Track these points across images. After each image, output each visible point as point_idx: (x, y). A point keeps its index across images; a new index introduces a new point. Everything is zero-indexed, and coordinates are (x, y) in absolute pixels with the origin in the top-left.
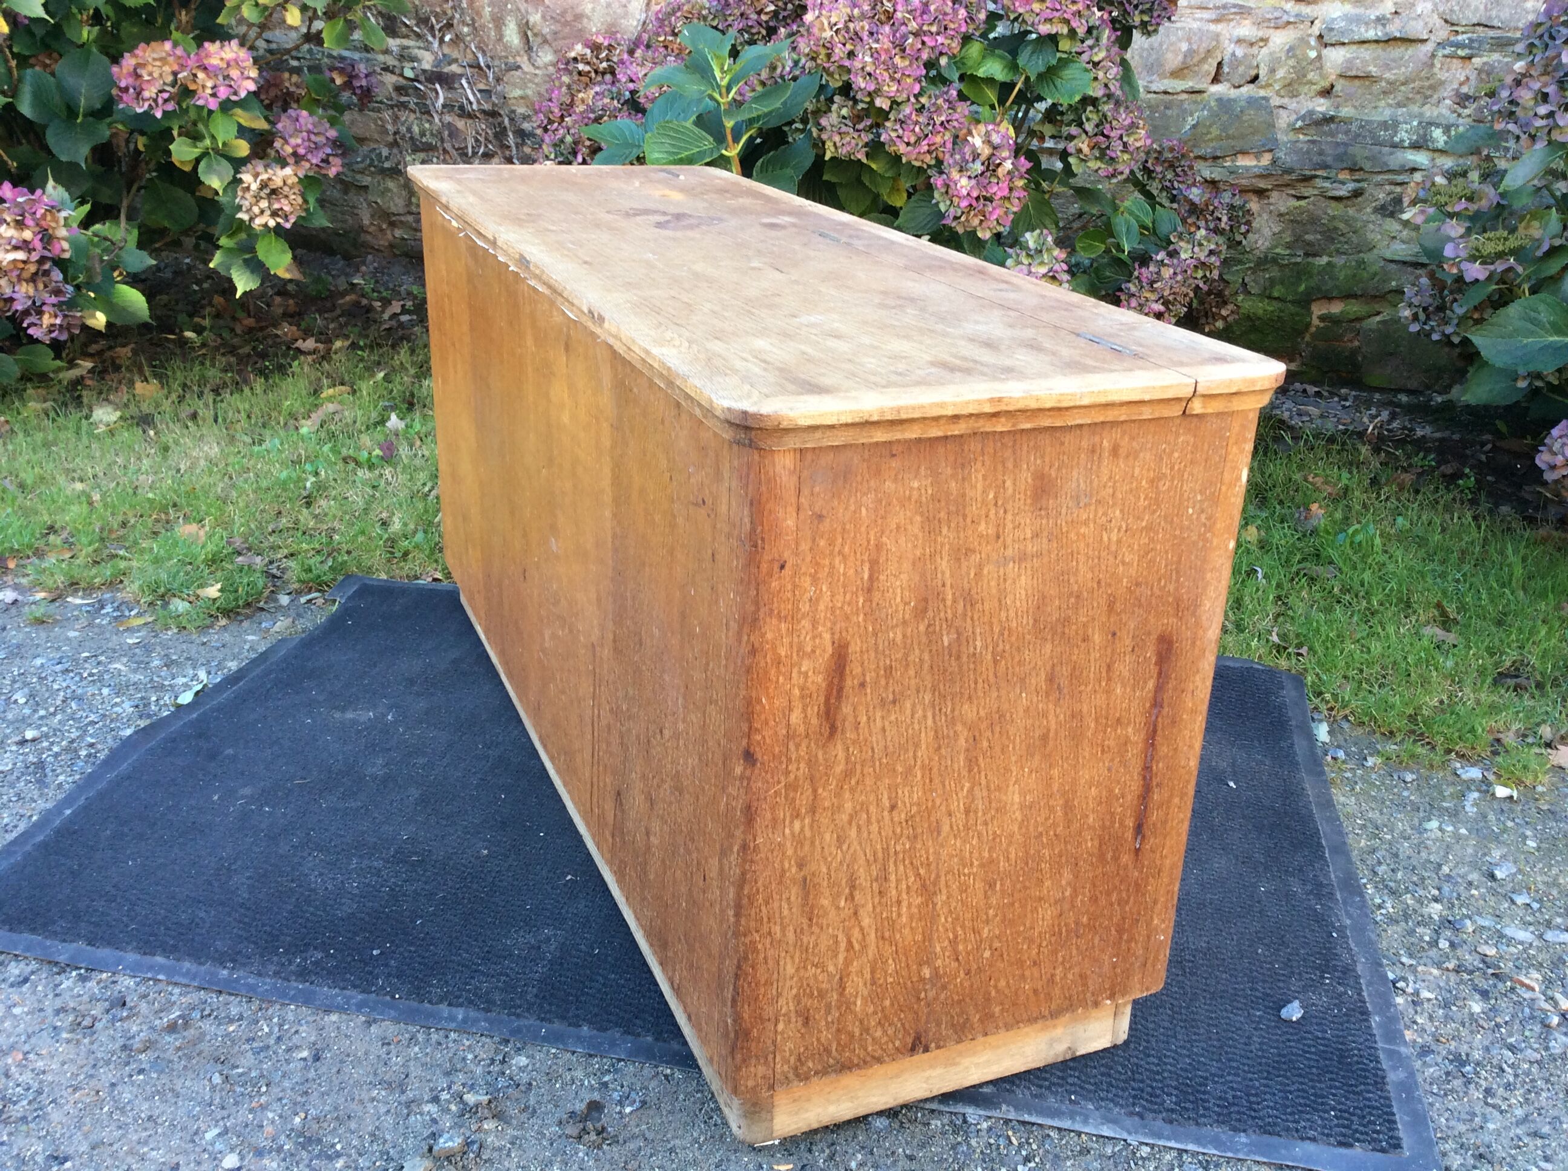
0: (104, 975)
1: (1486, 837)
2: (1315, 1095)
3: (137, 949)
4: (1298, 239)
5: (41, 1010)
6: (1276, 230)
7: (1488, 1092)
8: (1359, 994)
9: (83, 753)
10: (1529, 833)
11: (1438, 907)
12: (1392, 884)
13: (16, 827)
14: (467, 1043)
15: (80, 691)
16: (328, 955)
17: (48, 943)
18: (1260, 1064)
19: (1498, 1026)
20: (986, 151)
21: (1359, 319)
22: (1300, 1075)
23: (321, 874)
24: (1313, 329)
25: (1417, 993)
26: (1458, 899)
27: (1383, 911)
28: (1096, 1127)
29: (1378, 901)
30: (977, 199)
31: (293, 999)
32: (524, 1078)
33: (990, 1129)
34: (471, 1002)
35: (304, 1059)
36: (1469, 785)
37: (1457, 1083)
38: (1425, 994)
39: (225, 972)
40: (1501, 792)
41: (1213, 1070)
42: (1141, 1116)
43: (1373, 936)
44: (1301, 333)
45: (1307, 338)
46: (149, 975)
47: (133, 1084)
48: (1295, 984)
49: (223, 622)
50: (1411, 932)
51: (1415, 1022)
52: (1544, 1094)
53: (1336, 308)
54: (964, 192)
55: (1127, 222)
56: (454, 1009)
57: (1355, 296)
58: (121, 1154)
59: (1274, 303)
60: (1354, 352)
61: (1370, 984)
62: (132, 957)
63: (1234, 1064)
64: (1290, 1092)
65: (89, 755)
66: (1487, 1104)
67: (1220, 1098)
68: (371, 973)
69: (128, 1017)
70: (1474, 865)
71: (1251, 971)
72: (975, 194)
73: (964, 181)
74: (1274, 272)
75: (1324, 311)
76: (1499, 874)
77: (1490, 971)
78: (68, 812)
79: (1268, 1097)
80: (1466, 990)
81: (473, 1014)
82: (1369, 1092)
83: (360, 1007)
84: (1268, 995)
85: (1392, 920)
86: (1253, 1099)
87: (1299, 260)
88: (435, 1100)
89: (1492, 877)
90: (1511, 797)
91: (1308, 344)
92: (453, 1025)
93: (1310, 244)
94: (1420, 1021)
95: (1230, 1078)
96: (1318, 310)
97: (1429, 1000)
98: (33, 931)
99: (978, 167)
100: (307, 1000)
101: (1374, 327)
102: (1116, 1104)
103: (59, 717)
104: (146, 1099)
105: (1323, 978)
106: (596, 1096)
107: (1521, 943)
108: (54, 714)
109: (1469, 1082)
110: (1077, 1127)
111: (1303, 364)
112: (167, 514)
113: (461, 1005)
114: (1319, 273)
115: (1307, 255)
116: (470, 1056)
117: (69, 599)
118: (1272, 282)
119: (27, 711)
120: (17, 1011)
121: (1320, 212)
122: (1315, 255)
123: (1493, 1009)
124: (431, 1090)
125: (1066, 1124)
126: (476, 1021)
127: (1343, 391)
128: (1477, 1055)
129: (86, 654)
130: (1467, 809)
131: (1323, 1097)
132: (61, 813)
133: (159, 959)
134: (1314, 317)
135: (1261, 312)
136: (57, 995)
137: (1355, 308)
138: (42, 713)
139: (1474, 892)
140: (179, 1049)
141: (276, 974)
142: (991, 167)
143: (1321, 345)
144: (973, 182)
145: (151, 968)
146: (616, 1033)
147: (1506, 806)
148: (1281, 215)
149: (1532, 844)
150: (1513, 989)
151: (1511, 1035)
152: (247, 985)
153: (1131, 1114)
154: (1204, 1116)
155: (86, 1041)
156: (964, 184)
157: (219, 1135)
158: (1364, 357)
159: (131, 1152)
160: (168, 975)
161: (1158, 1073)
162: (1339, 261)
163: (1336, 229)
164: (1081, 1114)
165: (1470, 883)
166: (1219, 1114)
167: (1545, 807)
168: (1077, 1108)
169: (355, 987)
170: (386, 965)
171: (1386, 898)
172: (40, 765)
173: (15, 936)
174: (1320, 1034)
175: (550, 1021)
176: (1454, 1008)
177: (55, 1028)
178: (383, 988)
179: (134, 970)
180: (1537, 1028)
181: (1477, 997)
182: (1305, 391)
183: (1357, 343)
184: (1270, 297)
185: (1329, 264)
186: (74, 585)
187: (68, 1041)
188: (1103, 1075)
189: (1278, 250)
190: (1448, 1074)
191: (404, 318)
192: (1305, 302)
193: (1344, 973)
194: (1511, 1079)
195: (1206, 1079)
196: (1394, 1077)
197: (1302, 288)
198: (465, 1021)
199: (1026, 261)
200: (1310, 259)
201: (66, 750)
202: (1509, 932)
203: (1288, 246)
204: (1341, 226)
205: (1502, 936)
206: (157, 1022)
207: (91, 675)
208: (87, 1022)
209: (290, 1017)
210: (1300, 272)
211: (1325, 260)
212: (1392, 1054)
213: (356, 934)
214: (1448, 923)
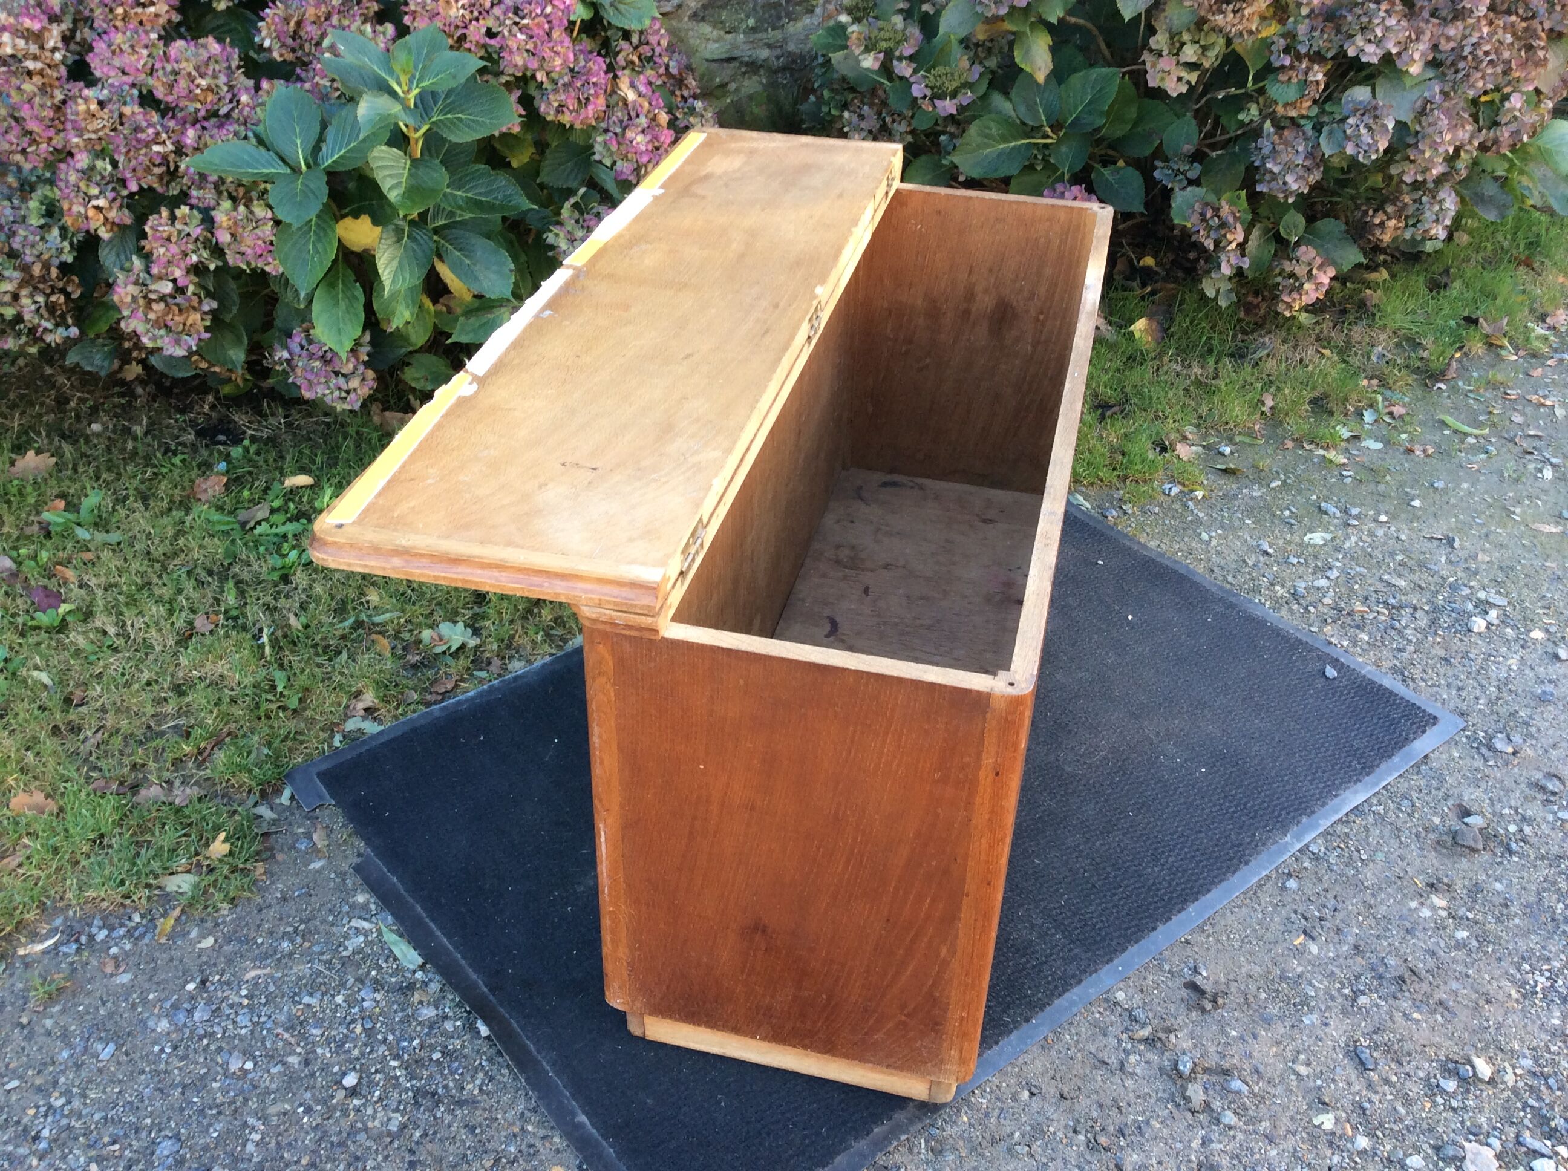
1: (1229, 529)
7: (1423, 679)
9: (435, 1057)
10: (1238, 516)
11: (1278, 588)
19: (1382, 641)
20: (646, 104)
26: (1276, 577)
32: (1138, 1002)
36: (1181, 498)
40: (1198, 495)
49: (260, 869)
50: (1292, 611)
54: (642, 147)
70: (1252, 551)
77: (1343, 613)
80: (1349, 629)
85: (1276, 609)
88: (1127, 1052)
90: (1204, 496)
99: (643, 121)
103: (322, 1050)
106: (1180, 980)
107: (1328, 588)
119: (276, 1069)
123: (1369, 633)
124: (1116, 1049)
128: (1397, 663)
130: (1200, 515)
138: (294, 1059)
139: (1275, 569)
142: (651, 117)
144: (648, 137)
147: (1209, 503)
150: (1361, 616)
151: (1392, 643)
165: (1267, 564)
172: (423, 1094)
176: (1359, 643)
180: (1394, 632)
181: (1357, 630)
194: (1420, 666)
201: (408, 1066)
202: (1316, 584)
205: (1318, 589)
214: (1296, 595)
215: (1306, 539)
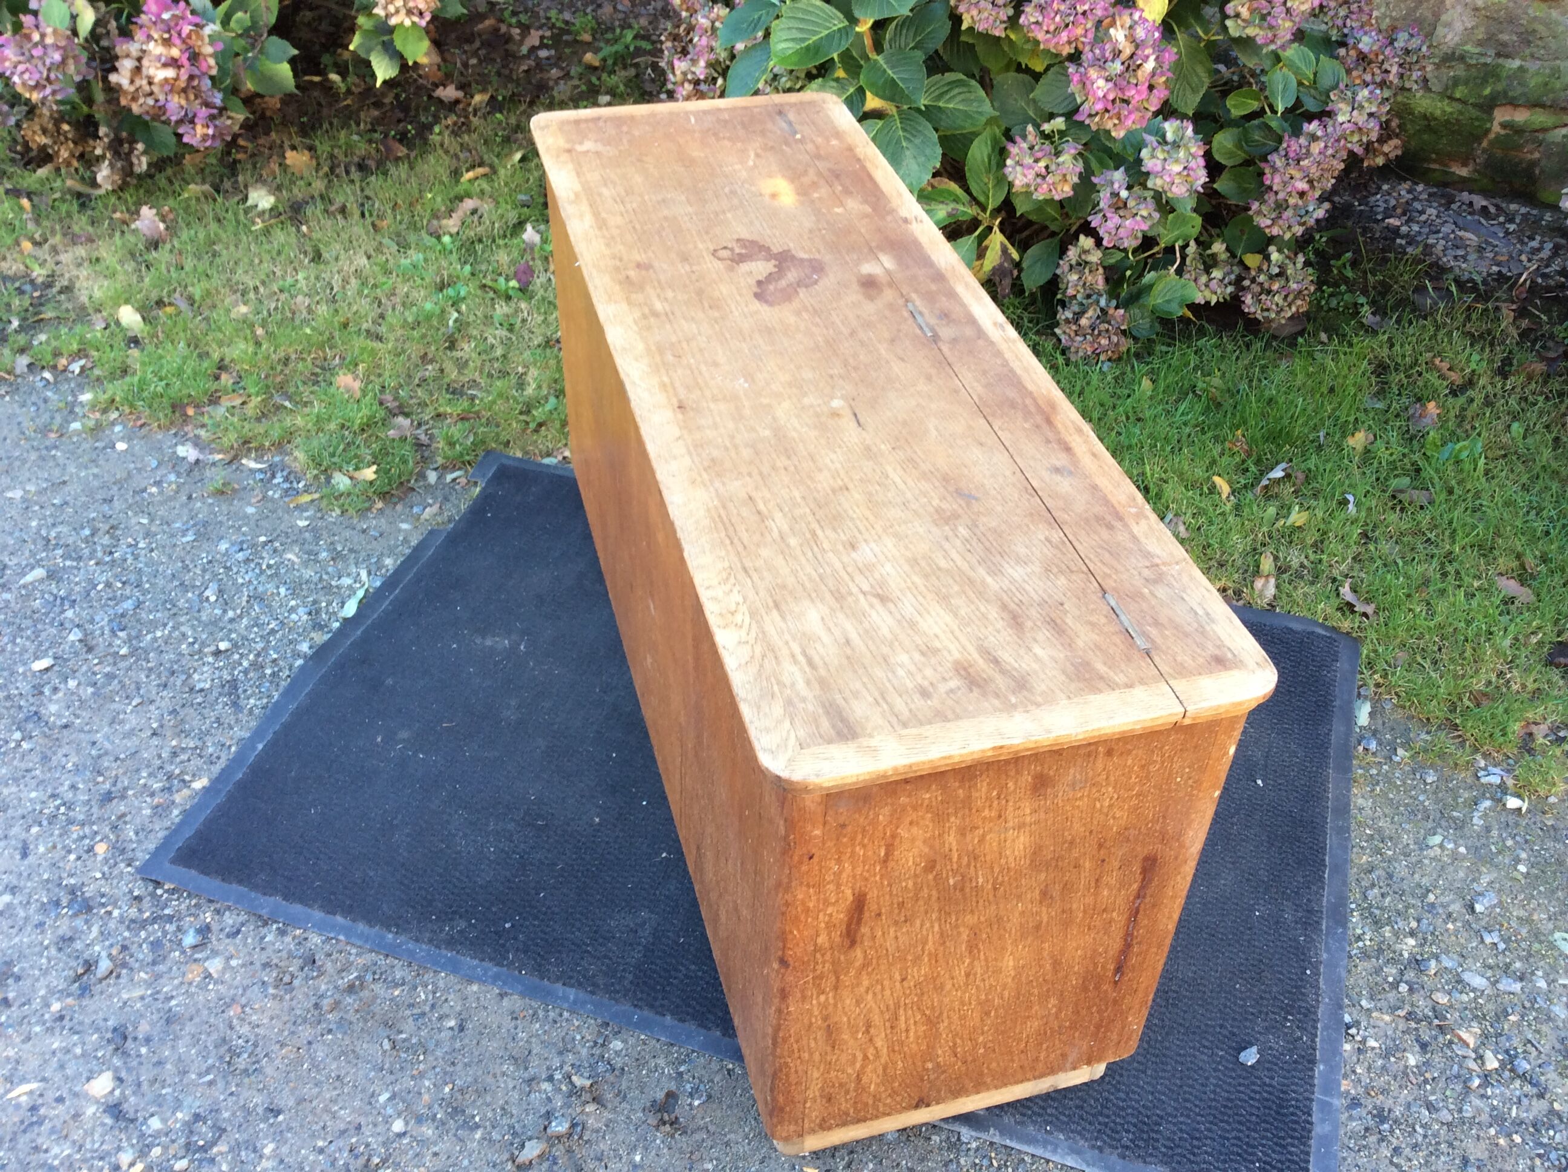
0: (298, 932)
1: (1481, 856)
2: (1247, 1144)
3: (322, 907)
4: (1490, 39)
5: (252, 963)
6: (1469, 26)
7: (1397, 1151)
8: (1313, 1041)
9: (268, 671)
10: (1524, 855)
11: (1411, 942)
12: (1377, 912)
13: (218, 758)
14: (576, 1023)
15: (260, 589)
16: (470, 925)
17: (253, 895)
18: (1210, 1107)
19: (1426, 1081)
20: (1128, 51)
21: (1545, 130)
22: (1240, 1123)
23: (465, 835)
24: (1492, 136)
25: (1364, 1041)
26: (1432, 934)
27: (1361, 944)
28: (1062, 1157)
29: (1359, 931)
30: (1114, 101)
31: (443, 968)
32: (618, 1062)
33: (977, 1149)
34: (580, 984)
35: (451, 1029)
36: (1486, 790)
37: (1373, 1139)
38: (1372, 1043)
39: (390, 936)
40: (1513, 803)
41: (1169, 1110)
42: (1101, 1149)
43: (1344, 974)
44: (1478, 139)
45: (1485, 144)
46: (332, 935)
47: (324, 1042)
48: (1260, 1024)
49: (380, 505)
50: (1378, 971)
51: (1354, 1072)
52: (1443, 1158)
53: (1521, 116)
54: (1100, 94)
55: (1285, 78)
56: (568, 989)
57: (1543, 106)
58: (318, 1111)
59: (1454, 104)
60: (1533, 164)
61: (1326, 1028)
62: (318, 914)
63: (1188, 1105)
64: (1228, 1139)
65: (273, 674)
66: (1391, 1162)
67: (1169, 1139)
68: (503, 946)
69: (318, 977)
70: (1460, 893)
71: (1225, 1006)
72: (1111, 97)
73: (1101, 83)
74: (1459, 71)
75: (1508, 118)
76: (1479, 908)
77: (1436, 1022)
78: (260, 746)
79: (1208, 1142)
80: (1409, 1039)
81: (582, 995)
82: (1293, 1145)
83: (495, 978)
84: (1234, 1034)
85: (1365, 955)
86: (1195, 1143)
87: (1489, 60)
88: (550, 1078)
89: (1471, 909)
90: (1520, 809)
91: (1484, 151)
92: (566, 1005)
93: (1504, 45)
94: (1359, 1071)
95: (1181, 1119)
96: (1501, 115)
97: (1373, 1049)
98: (240, 882)
99: (1117, 67)
100: (454, 968)
101: (1559, 139)
102: (1083, 1137)
103: (245, 621)
104: (335, 1059)
105: (1286, 1019)
106: (673, 1086)
107: (1474, 990)
108: (241, 617)
109: (1382, 1140)
110: (1048, 1155)
111: (1475, 171)
112: (324, 352)
113: (572, 986)
114: (1508, 77)
115: (1498, 55)
116: (578, 1037)
117: (244, 461)
118: (1456, 82)
119: (218, 612)
120: (234, 963)
121: (1520, 11)
122: (1507, 56)
123: (1426, 1063)
124: (548, 1069)
125: (1039, 1152)
126: (584, 1003)
127: (1513, 207)
128: (1398, 1112)
129: (263, 539)
130: (1475, 821)
131: (1254, 1147)
132: (254, 748)
133: (339, 919)
134: (1496, 123)
135: (1438, 113)
136: (263, 949)
137: (1540, 118)
138: (231, 614)
139: (1450, 926)
140: (357, 1011)
141: (431, 941)
142: (1131, 66)
143: (1499, 153)
144: (1110, 85)
145: (333, 927)
146: (691, 1026)
147: (1511, 819)
148: (1476, 9)
149: (1522, 868)
150: (1451, 1042)
151: (1433, 1093)
152: (408, 950)
153: (1093, 1147)
154: (1151, 1155)
155: (288, 997)
156: (1101, 86)
157: (389, 1099)
158: (1542, 172)
159: (326, 1110)
160: (347, 936)
161: (1123, 1109)
162: (1533, 66)
163: (1534, 31)
164: (1051, 1143)
165: (1450, 915)
166: (1164, 1155)
167: (1549, 823)
168: (1050, 1138)
169: (491, 960)
170: (515, 938)
171: (1366, 929)
172: (234, 684)
173: (226, 885)
174: (1267, 1080)
175: (641, 1008)
176: (1393, 1059)
177: (264, 983)
178: (512, 963)
179: (320, 928)
180: (1459, 1088)
181: (1417, 1048)
182: (1471, 204)
183: (1537, 155)
184: (1451, 98)
185: (1521, 68)
186: (246, 445)
187: (274, 997)
188: (1077, 1107)
189: (1468, 47)
190: (1367, 1129)
191: (543, 54)
192: (1488, 106)
193: (1306, 1016)
194: (1420, 1139)
195: (1162, 1118)
196: (1320, 1129)
197: (1487, 91)
198: (575, 1002)
199: (1161, 156)
200: (1501, 61)
201: (253, 664)
202: (1467, 977)
203: (1480, 43)
204: (1540, 28)
205: (1460, 981)
206: (340, 982)
207: (269, 566)
208: (287, 979)
209: (441, 984)
210: (1490, 73)
211: (1516, 63)
212: (1326, 1106)
213: (492, 904)
214: (1417, 963)
215: (1558, 935)
